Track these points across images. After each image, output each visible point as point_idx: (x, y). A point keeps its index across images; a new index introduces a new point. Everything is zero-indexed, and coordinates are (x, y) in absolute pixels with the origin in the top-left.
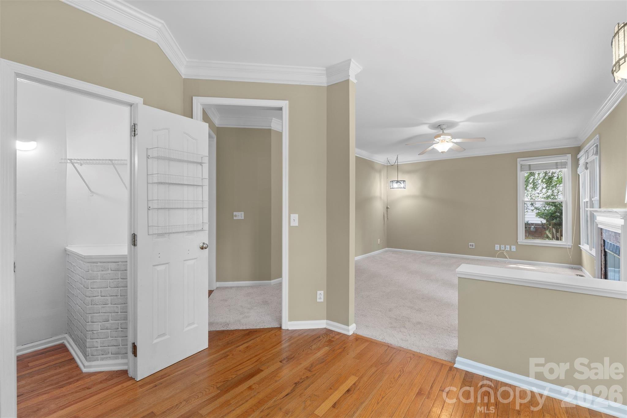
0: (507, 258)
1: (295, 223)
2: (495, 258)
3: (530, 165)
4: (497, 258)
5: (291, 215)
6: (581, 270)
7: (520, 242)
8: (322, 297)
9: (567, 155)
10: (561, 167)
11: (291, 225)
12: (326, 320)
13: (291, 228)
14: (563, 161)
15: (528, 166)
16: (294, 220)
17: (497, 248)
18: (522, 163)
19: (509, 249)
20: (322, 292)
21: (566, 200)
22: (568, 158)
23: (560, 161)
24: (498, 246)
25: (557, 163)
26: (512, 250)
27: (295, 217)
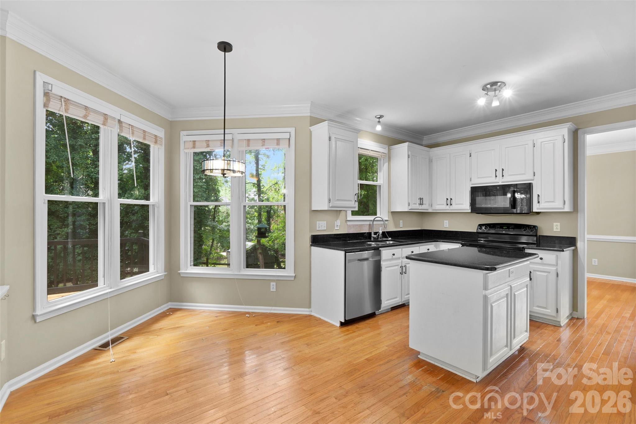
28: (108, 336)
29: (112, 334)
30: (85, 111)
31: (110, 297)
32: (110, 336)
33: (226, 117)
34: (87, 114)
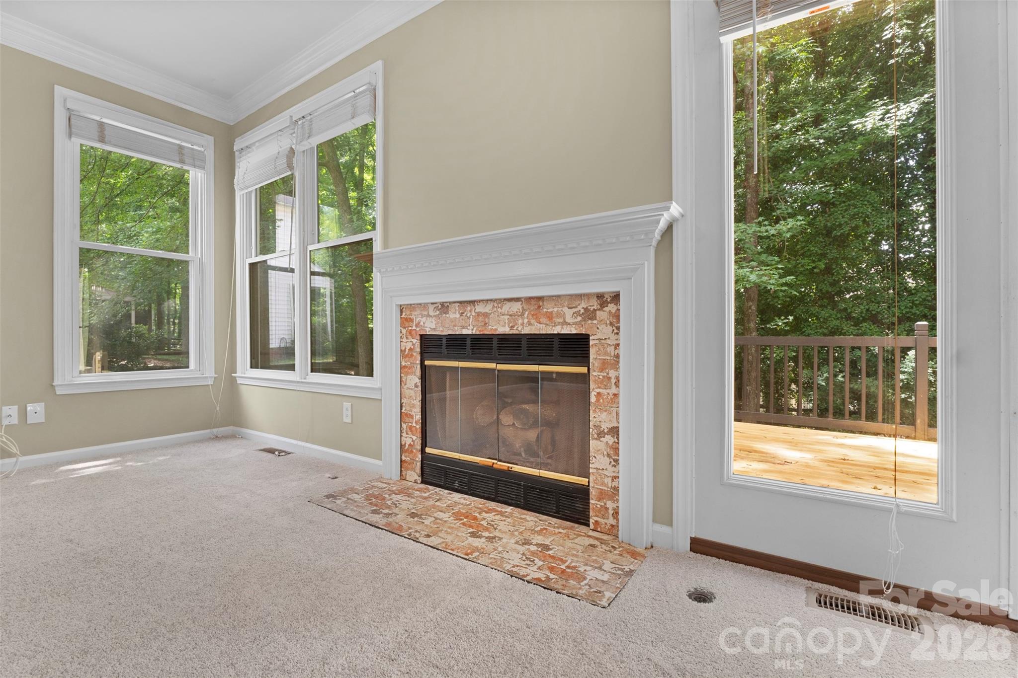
3: (102, 125)
6: (243, 438)
7: (61, 386)
9: (207, 136)
10: (192, 161)
14: (195, 147)
15: (94, 127)
18: (75, 107)
19: (14, 420)
21: (199, 255)
22: (206, 145)
23: (190, 146)
25: (181, 148)
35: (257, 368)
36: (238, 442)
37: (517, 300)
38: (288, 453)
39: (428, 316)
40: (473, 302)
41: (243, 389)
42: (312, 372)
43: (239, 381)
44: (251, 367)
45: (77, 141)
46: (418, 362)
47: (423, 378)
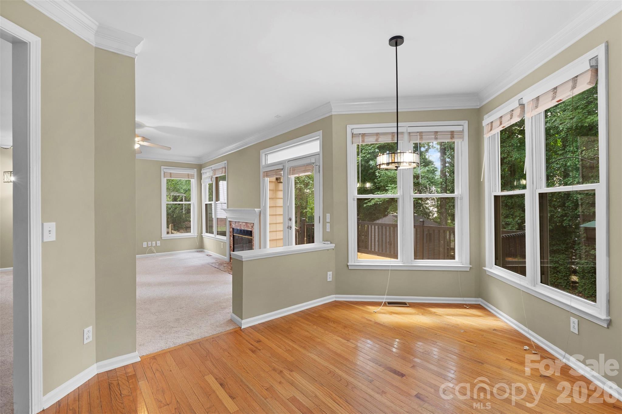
0: (154, 253)
1: (51, 237)
2: (146, 255)
3: (171, 173)
4: (147, 255)
5: (45, 224)
6: (204, 252)
7: (163, 237)
8: (91, 334)
9: (195, 169)
10: (191, 177)
11: (45, 240)
12: (95, 364)
13: (44, 244)
14: (192, 173)
15: (169, 174)
16: (49, 231)
17: (145, 245)
18: (165, 170)
19: (154, 245)
20: (90, 328)
21: (193, 202)
22: (194, 172)
23: (191, 173)
24: (146, 243)
25: (188, 174)
26: (157, 245)
27: (51, 226)
28: (383, 299)
29: (386, 299)
30: (376, 137)
31: (391, 270)
32: (385, 299)
33: (398, 110)
34: (378, 138)
35: (208, 233)
36: (202, 253)
37: (244, 222)
38: (211, 256)
39: (233, 224)
40: (239, 222)
41: (204, 238)
42: (217, 235)
43: (203, 236)
44: (206, 232)
45: (166, 179)
46: (232, 234)
47: (233, 238)
